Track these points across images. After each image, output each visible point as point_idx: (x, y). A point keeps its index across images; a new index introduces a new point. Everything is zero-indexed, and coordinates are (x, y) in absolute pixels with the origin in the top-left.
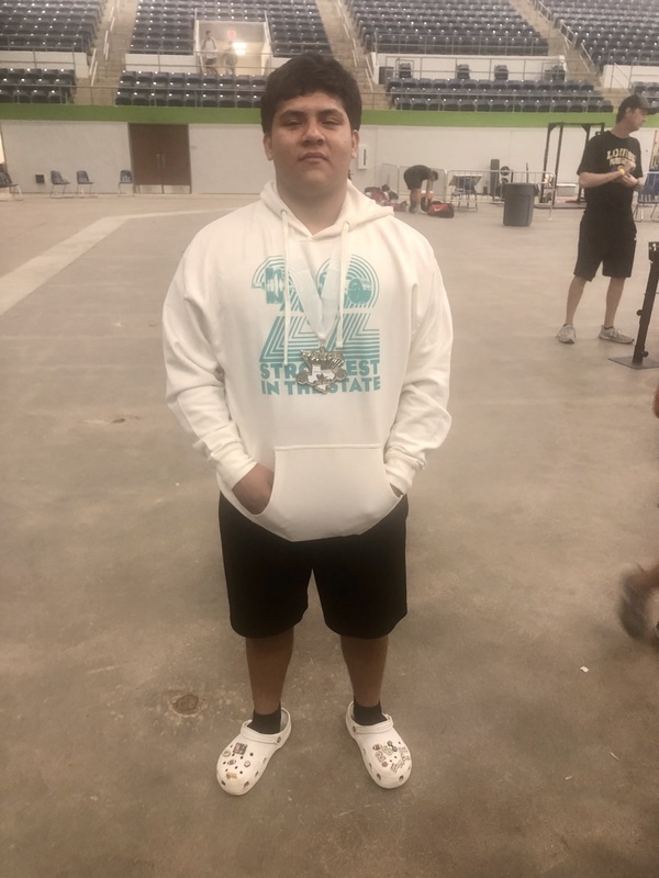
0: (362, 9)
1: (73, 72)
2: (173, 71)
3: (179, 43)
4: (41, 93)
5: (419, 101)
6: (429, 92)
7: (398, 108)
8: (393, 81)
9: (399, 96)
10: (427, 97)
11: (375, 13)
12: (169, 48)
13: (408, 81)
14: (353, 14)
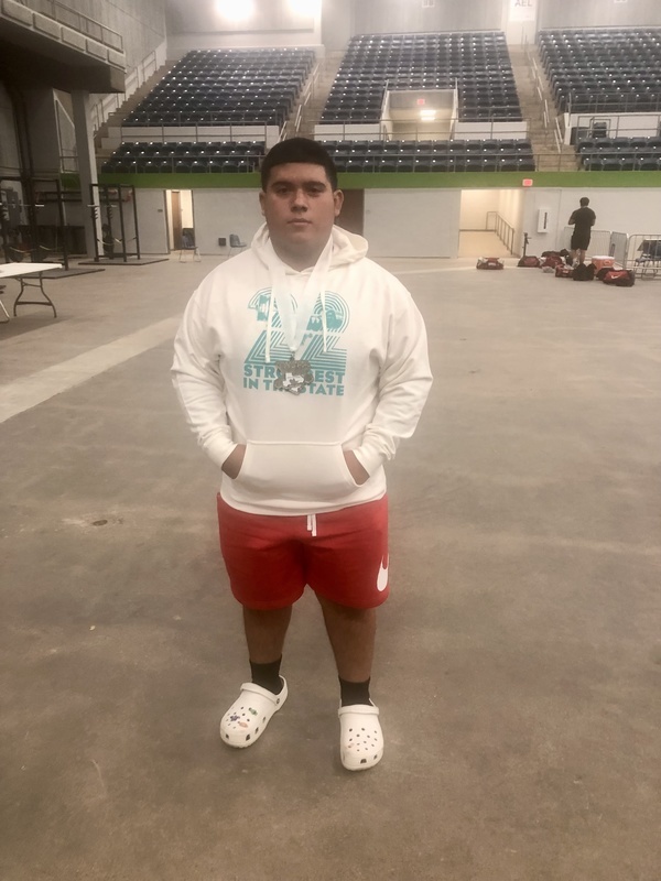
0: (561, 70)
1: (264, 143)
2: (356, 139)
3: (367, 113)
4: (232, 164)
5: (610, 161)
6: (625, 151)
7: (587, 169)
8: (585, 141)
9: (588, 156)
10: (621, 156)
11: (574, 74)
12: (358, 119)
13: (602, 140)
14: (549, 76)
